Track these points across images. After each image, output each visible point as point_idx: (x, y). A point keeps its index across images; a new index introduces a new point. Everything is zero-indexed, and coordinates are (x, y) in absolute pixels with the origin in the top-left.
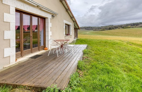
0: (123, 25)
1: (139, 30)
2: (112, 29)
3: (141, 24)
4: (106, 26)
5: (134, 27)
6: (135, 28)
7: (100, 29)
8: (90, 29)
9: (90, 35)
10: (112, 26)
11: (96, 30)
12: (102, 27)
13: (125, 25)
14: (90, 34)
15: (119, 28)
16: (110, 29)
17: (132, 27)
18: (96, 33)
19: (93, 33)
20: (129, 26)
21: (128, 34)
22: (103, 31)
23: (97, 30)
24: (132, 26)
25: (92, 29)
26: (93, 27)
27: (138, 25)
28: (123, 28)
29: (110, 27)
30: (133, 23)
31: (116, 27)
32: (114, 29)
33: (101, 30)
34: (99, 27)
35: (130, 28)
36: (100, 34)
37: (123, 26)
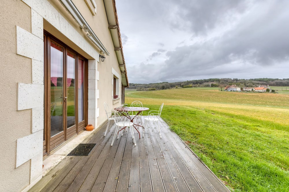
0: (183, 82)
1: (204, 90)
2: (166, 89)
3: (205, 82)
4: (158, 84)
5: (197, 85)
6: (198, 88)
7: (148, 87)
8: (132, 88)
9: (132, 97)
10: (167, 84)
11: (141, 89)
12: (150, 84)
13: (185, 82)
14: (132, 95)
15: (177, 88)
16: (163, 88)
17: (195, 87)
18: (142, 94)
19: (137, 94)
20: (191, 85)
21: (190, 96)
22: (153, 92)
23: (143, 90)
24: (195, 85)
25: (135, 88)
26: (137, 85)
27: (202, 83)
28: (183, 87)
29: (164, 85)
30: (196, 81)
31: (172, 86)
32: (169, 88)
33: (150, 90)
34: (146, 85)
35: (191, 87)
36: (149, 96)
37: (182, 84)
